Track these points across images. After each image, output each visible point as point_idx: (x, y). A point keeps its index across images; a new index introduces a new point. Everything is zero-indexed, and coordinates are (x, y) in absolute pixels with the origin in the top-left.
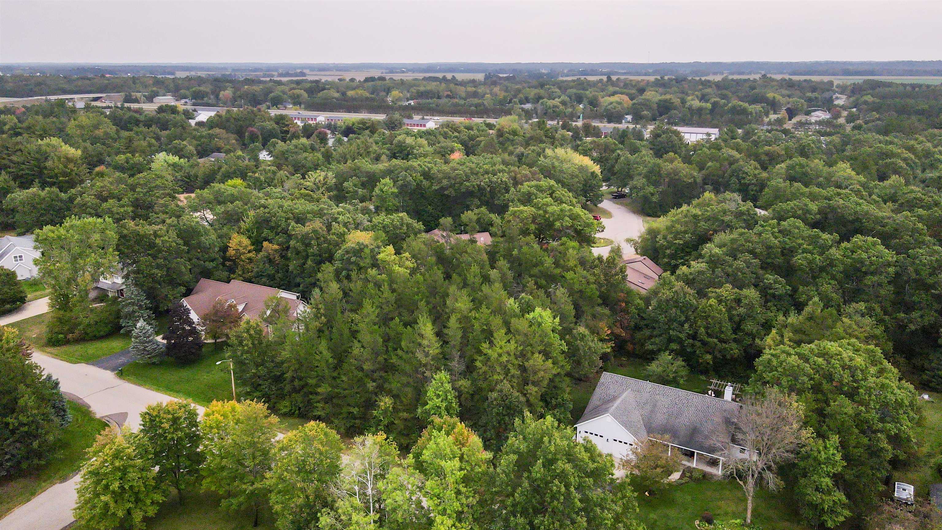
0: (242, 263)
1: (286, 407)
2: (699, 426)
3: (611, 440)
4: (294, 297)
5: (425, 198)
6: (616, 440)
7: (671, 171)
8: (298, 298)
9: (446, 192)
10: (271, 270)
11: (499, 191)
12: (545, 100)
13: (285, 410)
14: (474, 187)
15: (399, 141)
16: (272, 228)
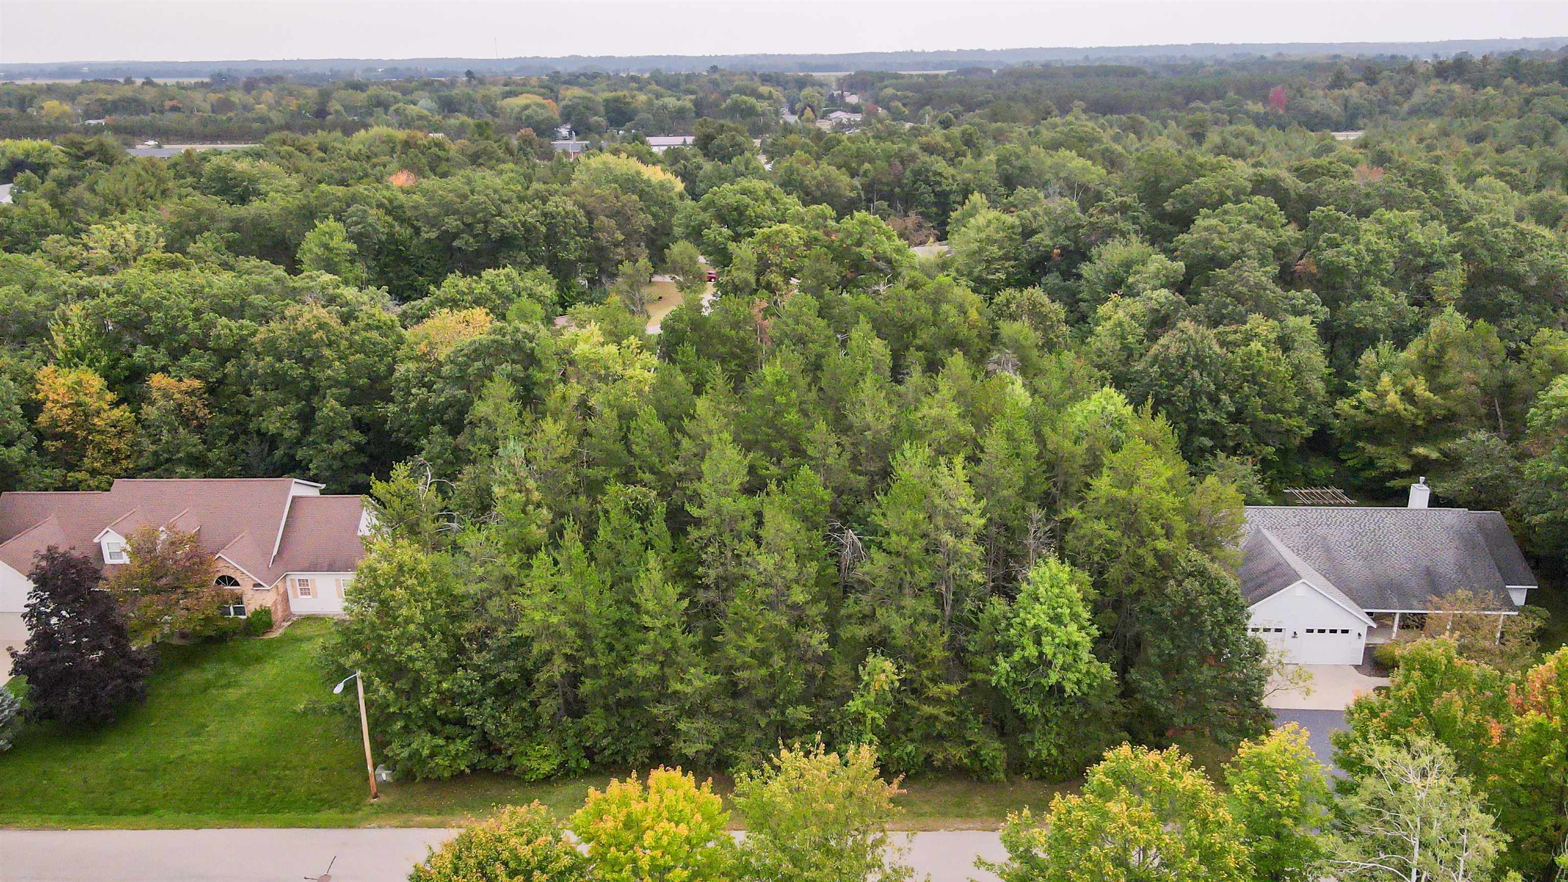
0: (98, 438)
1: (546, 757)
2: (1429, 564)
3: (1301, 633)
4: (315, 493)
5: (407, 261)
6: (1312, 631)
7: (822, 179)
8: (323, 492)
9: (455, 244)
10: (192, 442)
11: (565, 233)
12: (401, 104)
13: (546, 767)
14: (515, 227)
15: (219, 169)
16: (154, 341)
